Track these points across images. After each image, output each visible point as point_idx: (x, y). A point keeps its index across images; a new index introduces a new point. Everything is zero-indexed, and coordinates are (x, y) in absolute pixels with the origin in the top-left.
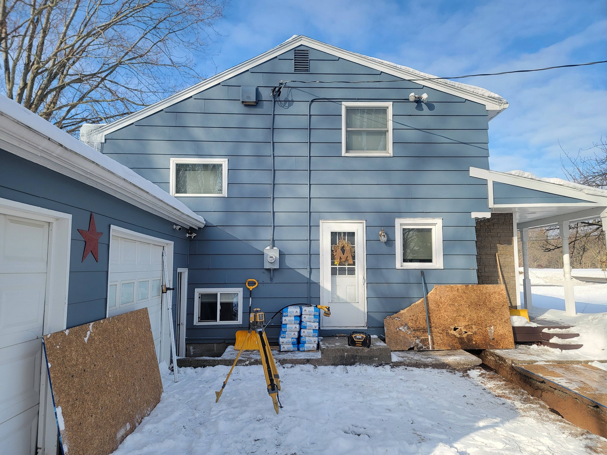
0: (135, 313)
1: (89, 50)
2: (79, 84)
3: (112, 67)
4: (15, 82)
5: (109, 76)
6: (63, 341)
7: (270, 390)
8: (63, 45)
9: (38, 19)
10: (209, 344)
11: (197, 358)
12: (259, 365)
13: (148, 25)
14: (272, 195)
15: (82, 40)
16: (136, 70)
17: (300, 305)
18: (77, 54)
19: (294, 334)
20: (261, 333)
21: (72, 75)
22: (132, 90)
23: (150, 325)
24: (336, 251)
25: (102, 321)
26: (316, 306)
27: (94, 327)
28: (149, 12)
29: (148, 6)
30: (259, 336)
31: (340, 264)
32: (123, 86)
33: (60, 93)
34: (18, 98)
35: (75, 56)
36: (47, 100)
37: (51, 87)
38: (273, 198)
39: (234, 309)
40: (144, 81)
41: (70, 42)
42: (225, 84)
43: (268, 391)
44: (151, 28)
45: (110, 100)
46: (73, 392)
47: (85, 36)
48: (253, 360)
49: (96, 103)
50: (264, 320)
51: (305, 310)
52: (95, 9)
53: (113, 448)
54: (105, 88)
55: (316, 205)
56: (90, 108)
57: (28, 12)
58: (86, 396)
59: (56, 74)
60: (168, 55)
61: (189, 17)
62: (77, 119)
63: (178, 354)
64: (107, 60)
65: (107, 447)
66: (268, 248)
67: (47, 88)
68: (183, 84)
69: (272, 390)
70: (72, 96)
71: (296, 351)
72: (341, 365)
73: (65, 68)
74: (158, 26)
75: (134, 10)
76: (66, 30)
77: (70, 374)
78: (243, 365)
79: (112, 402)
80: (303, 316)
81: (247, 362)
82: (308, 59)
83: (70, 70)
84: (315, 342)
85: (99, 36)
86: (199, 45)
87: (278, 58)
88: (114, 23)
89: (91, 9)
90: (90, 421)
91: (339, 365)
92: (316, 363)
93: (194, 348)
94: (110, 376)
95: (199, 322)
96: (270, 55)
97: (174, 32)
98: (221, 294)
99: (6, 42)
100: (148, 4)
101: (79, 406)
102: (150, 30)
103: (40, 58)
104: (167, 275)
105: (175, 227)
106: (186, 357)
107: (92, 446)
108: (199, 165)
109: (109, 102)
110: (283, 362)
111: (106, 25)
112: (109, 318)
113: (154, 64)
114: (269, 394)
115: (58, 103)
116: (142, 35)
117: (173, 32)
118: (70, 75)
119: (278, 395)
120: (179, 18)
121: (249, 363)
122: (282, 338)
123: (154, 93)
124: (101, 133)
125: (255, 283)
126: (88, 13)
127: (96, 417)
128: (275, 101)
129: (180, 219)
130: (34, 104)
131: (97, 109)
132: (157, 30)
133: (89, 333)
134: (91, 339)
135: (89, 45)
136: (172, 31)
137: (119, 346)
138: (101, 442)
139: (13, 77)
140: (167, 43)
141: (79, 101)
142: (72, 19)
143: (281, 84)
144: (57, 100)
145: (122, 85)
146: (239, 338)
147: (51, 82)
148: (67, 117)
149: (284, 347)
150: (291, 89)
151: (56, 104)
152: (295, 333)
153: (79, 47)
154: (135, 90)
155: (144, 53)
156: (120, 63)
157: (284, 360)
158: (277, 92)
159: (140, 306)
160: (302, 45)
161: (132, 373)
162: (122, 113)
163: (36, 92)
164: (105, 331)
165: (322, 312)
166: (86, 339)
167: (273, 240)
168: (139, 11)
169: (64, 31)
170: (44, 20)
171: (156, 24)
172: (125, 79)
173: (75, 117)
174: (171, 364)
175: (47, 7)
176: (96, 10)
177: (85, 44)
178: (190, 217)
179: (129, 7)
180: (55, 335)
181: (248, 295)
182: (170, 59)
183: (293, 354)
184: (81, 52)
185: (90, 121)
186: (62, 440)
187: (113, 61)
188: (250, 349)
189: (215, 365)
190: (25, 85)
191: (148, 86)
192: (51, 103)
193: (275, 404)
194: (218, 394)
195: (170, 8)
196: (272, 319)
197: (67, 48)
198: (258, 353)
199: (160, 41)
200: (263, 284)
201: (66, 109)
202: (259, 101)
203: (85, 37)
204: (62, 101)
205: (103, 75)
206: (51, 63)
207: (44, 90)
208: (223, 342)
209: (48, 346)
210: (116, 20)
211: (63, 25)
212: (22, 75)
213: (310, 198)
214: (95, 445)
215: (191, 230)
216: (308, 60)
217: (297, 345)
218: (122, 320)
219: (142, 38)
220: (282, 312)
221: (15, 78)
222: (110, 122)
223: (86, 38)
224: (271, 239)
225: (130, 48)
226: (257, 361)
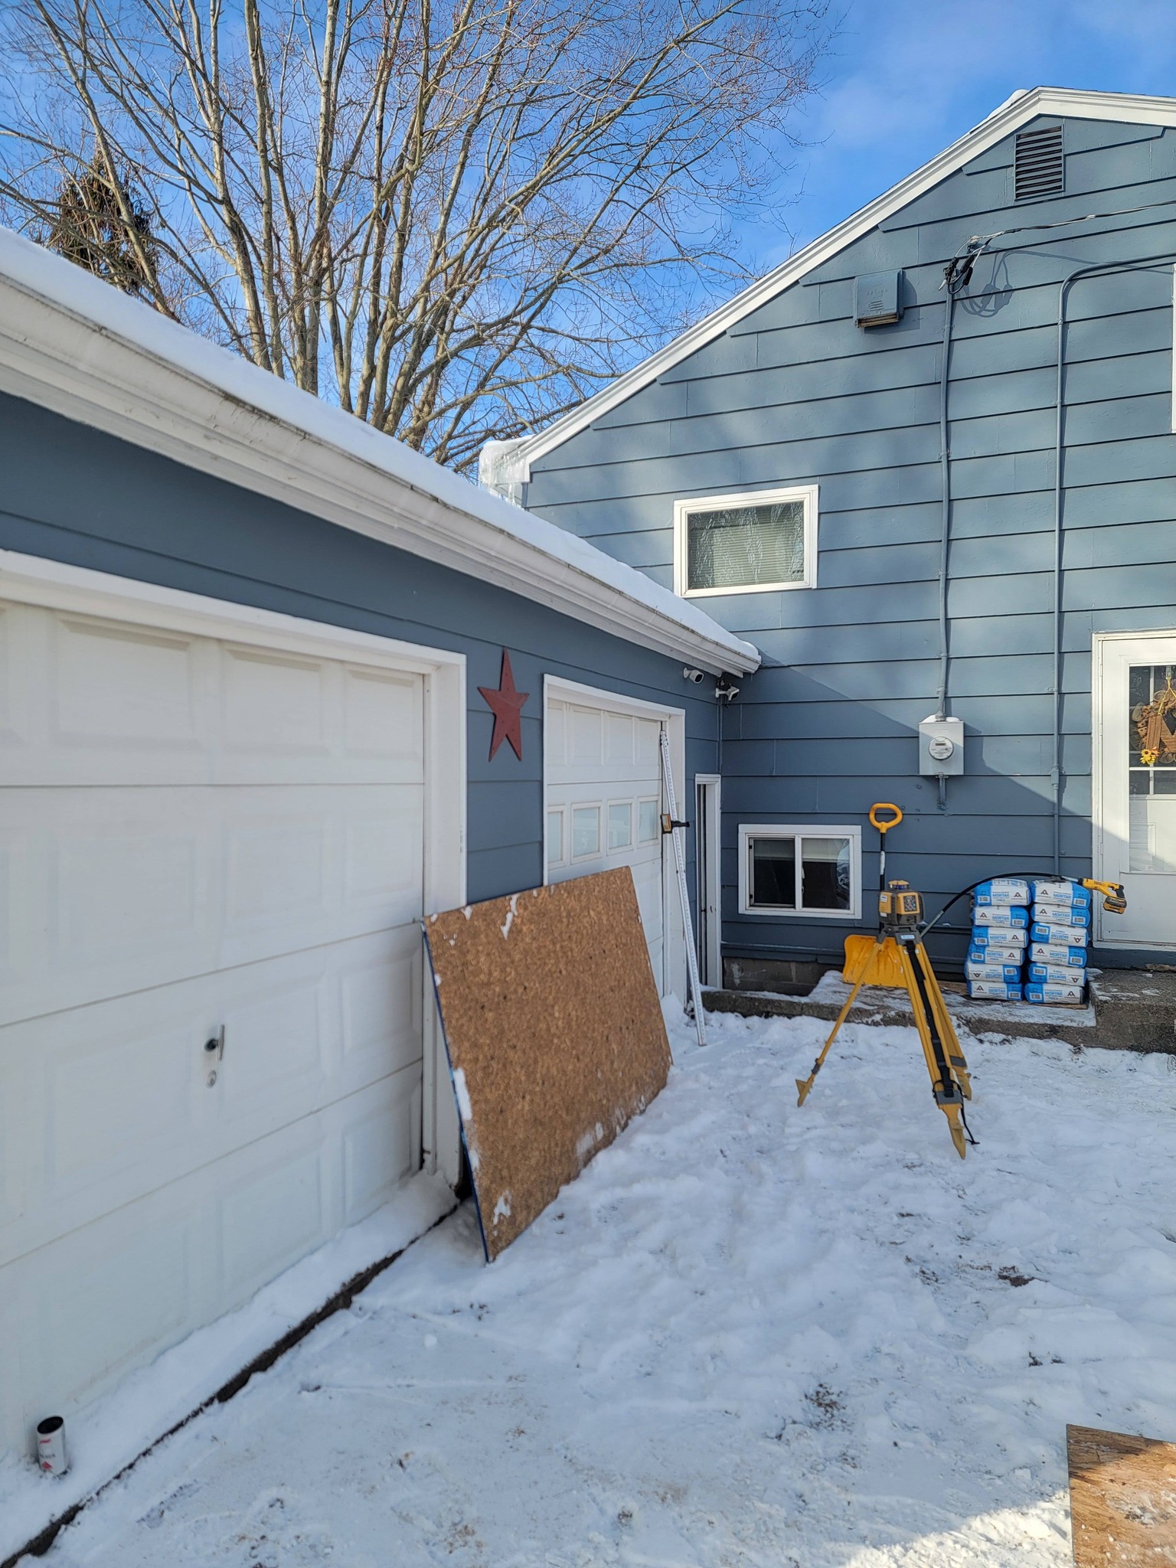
0: (603, 878)
1: (493, 261)
2: (477, 349)
3: (542, 294)
4: (353, 367)
5: (539, 315)
6: (461, 931)
7: (941, 1096)
8: (441, 260)
9: (387, 208)
10: (779, 963)
11: (749, 994)
12: (909, 1026)
13: (622, 166)
14: (942, 573)
15: (478, 241)
16: (596, 290)
17: (1029, 876)
18: (470, 276)
19: (1012, 955)
20: (910, 946)
21: (462, 330)
22: (588, 343)
23: (637, 907)
24: (1147, 722)
25: (535, 892)
26: (1080, 883)
27: (520, 904)
28: (624, 131)
29: (620, 114)
30: (906, 953)
31: (1161, 760)
32: (568, 336)
33: (439, 376)
34: (360, 402)
35: (465, 282)
36: (416, 398)
37: (421, 368)
38: (947, 580)
39: (839, 878)
40: (613, 314)
41: (454, 252)
42: (811, 282)
43: (935, 1096)
44: (628, 170)
45: (541, 376)
46: (484, 1040)
47: (484, 229)
48: (893, 1013)
49: (513, 388)
50: (918, 911)
51: (1045, 892)
52: (504, 153)
53: (569, 1175)
54: (529, 349)
55: (1081, 590)
56: (500, 402)
57: (367, 197)
58: (511, 1053)
59: (431, 334)
60: (669, 233)
61: (720, 117)
62: (475, 433)
63: (704, 980)
64: (532, 277)
65: (556, 1170)
66: (932, 719)
67: (414, 370)
68: (707, 302)
69: (946, 1096)
70: (464, 380)
71: (1018, 1000)
72: (1160, 1051)
73: (446, 316)
74: (645, 163)
75: (588, 135)
76: (445, 223)
77: (477, 1002)
78: (867, 1024)
79: (564, 1072)
80: (1038, 908)
81: (878, 1017)
82: (1061, 154)
83: (458, 318)
84: (1075, 980)
85: (513, 221)
86: (745, 187)
87: (966, 171)
88: (545, 179)
89: (495, 157)
90: (520, 1107)
91: (1153, 1051)
92: (1079, 1039)
93: (742, 970)
94: (557, 1015)
95: (751, 906)
96: (940, 168)
97: (685, 166)
98: (803, 839)
99: (331, 278)
100: (620, 109)
101: (497, 1074)
102: (627, 177)
103: (397, 303)
104: (673, 792)
105: (686, 673)
106: (724, 988)
107: (527, 1162)
108: (746, 510)
109: (538, 382)
110: (978, 1027)
111: (528, 189)
112: (549, 886)
113: (637, 264)
114: (938, 1104)
115: (438, 400)
116: (609, 194)
117: (681, 168)
118: (457, 331)
119: (962, 1110)
120: (696, 127)
121: (882, 1020)
122: (975, 962)
123: (637, 340)
124: (523, 460)
125: (895, 815)
126: (489, 169)
127: (532, 1101)
128: (954, 301)
129: (698, 652)
130: (392, 410)
131: (515, 403)
132: (644, 173)
133: (509, 916)
134: (515, 930)
135: (493, 249)
136: (678, 166)
137: (571, 950)
138: (545, 1157)
139: (349, 356)
140: (667, 200)
141: (477, 390)
142: (455, 191)
143: (974, 246)
144: (434, 395)
145: (566, 333)
146: (855, 955)
147: (421, 353)
148: (456, 433)
149: (980, 988)
150: (1004, 256)
151: (434, 403)
152: (1012, 951)
153: (472, 260)
154: (596, 341)
155: (614, 242)
156: (560, 280)
157: (981, 1021)
158: (960, 273)
159: (614, 863)
160: (1039, 116)
161: (602, 1013)
162: (567, 403)
163: (394, 383)
164: (542, 914)
165: (1098, 899)
166: (505, 930)
167: (945, 697)
168: (601, 135)
169: (440, 226)
170: (399, 209)
171: (640, 157)
172: (572, 316)
173: (471, 430)
174: (688, 1002)
175: (403, 175)
176: (505, 156)
177: (486, 248)
178: (722, 646)
179: (578, 130)
180: (445, 917)
181: (876, 844)
182: (675, 243)
183: (1007, 1009)
184: (478, 270)
185: (502, 435)
186: (466, 1140)
187: (545, 276)
188: (885, 984)
189: (794, 1016)
190: (373, 369)
191: (623, 326)
192: (424, 404)
193: (956, 1132)
194: (803, 1087)
195: (672, 104)
196: (945, 910)
197: (449, 266)
198: (906, 997)
199: (651, 200)
200: (918, 817)
201: (453, 413)
202: (906, 309)
203: (485, 232)
204: (446, 396)
205: (524, 318)
206: (418, 309)
207: (407, 375)
208: (813, 960)
209: (433, 939)
210: (549, 172)
211: (438, 212)
212: (366, 347)
213: (1061, 571)
214: (533, 1162)
215: (727, 679)
216: (1059, 158)
217: (1020, 985)
218: (577, 893)
219: (608, 203)
220: (973, 894)
221: (352, 356)
222: (542, 429)
223: (487, 234)
224: (941, 695)
225: (583, 236)
226: (904, 1016)
